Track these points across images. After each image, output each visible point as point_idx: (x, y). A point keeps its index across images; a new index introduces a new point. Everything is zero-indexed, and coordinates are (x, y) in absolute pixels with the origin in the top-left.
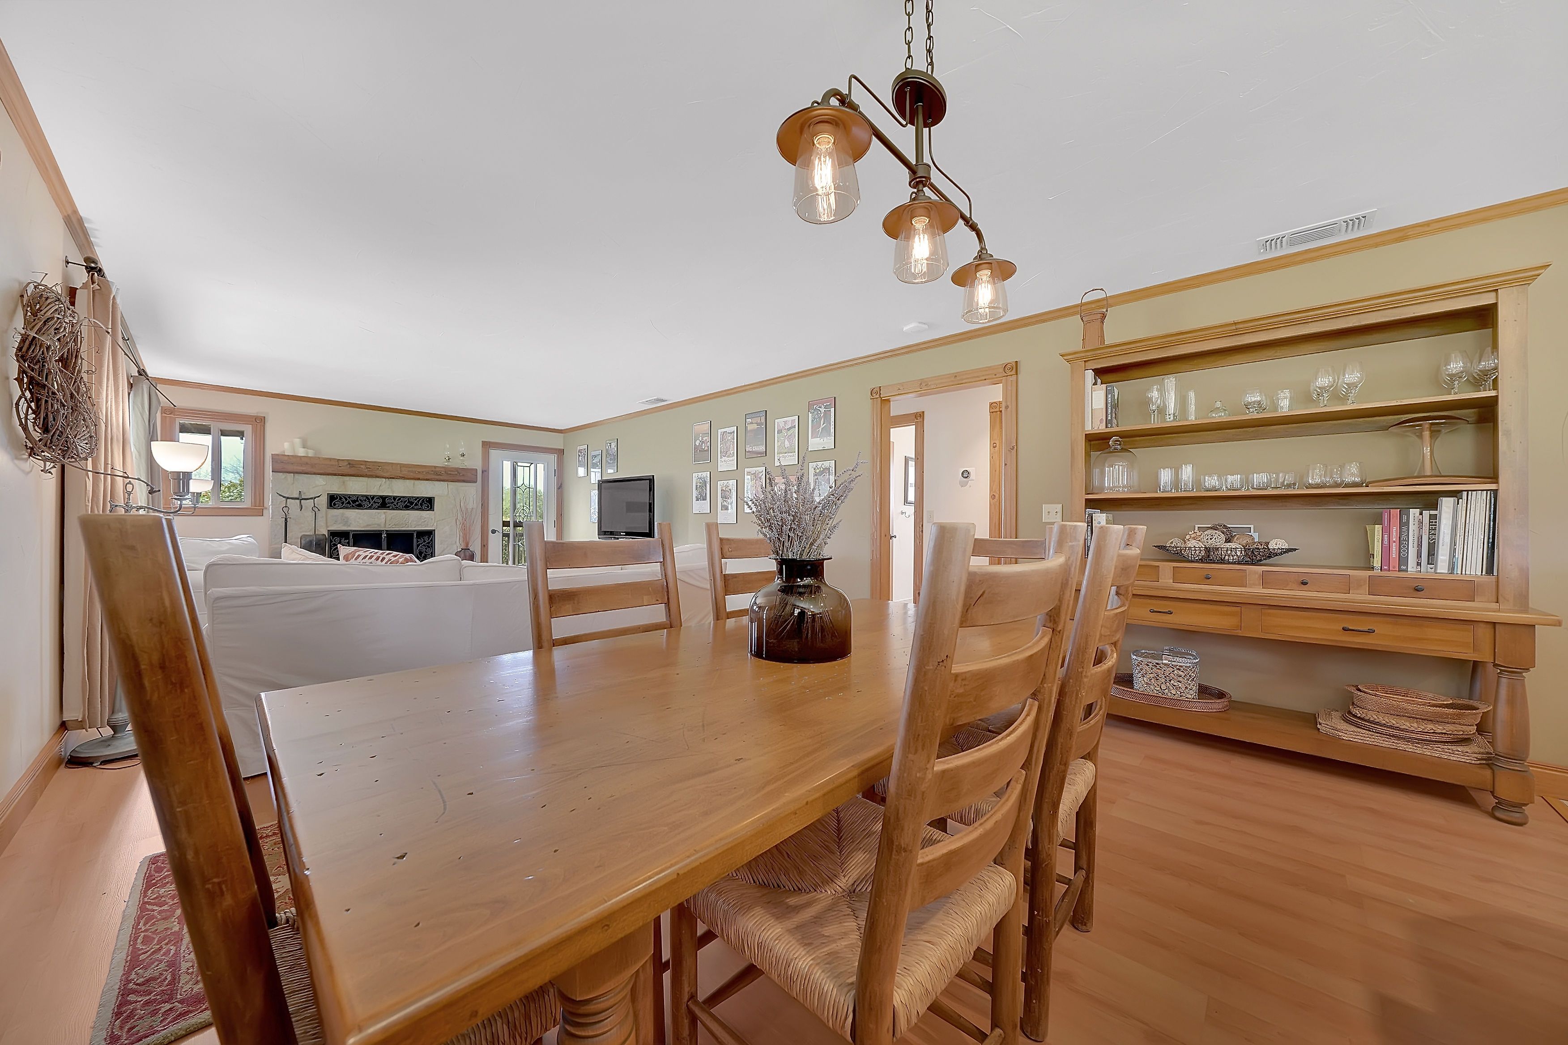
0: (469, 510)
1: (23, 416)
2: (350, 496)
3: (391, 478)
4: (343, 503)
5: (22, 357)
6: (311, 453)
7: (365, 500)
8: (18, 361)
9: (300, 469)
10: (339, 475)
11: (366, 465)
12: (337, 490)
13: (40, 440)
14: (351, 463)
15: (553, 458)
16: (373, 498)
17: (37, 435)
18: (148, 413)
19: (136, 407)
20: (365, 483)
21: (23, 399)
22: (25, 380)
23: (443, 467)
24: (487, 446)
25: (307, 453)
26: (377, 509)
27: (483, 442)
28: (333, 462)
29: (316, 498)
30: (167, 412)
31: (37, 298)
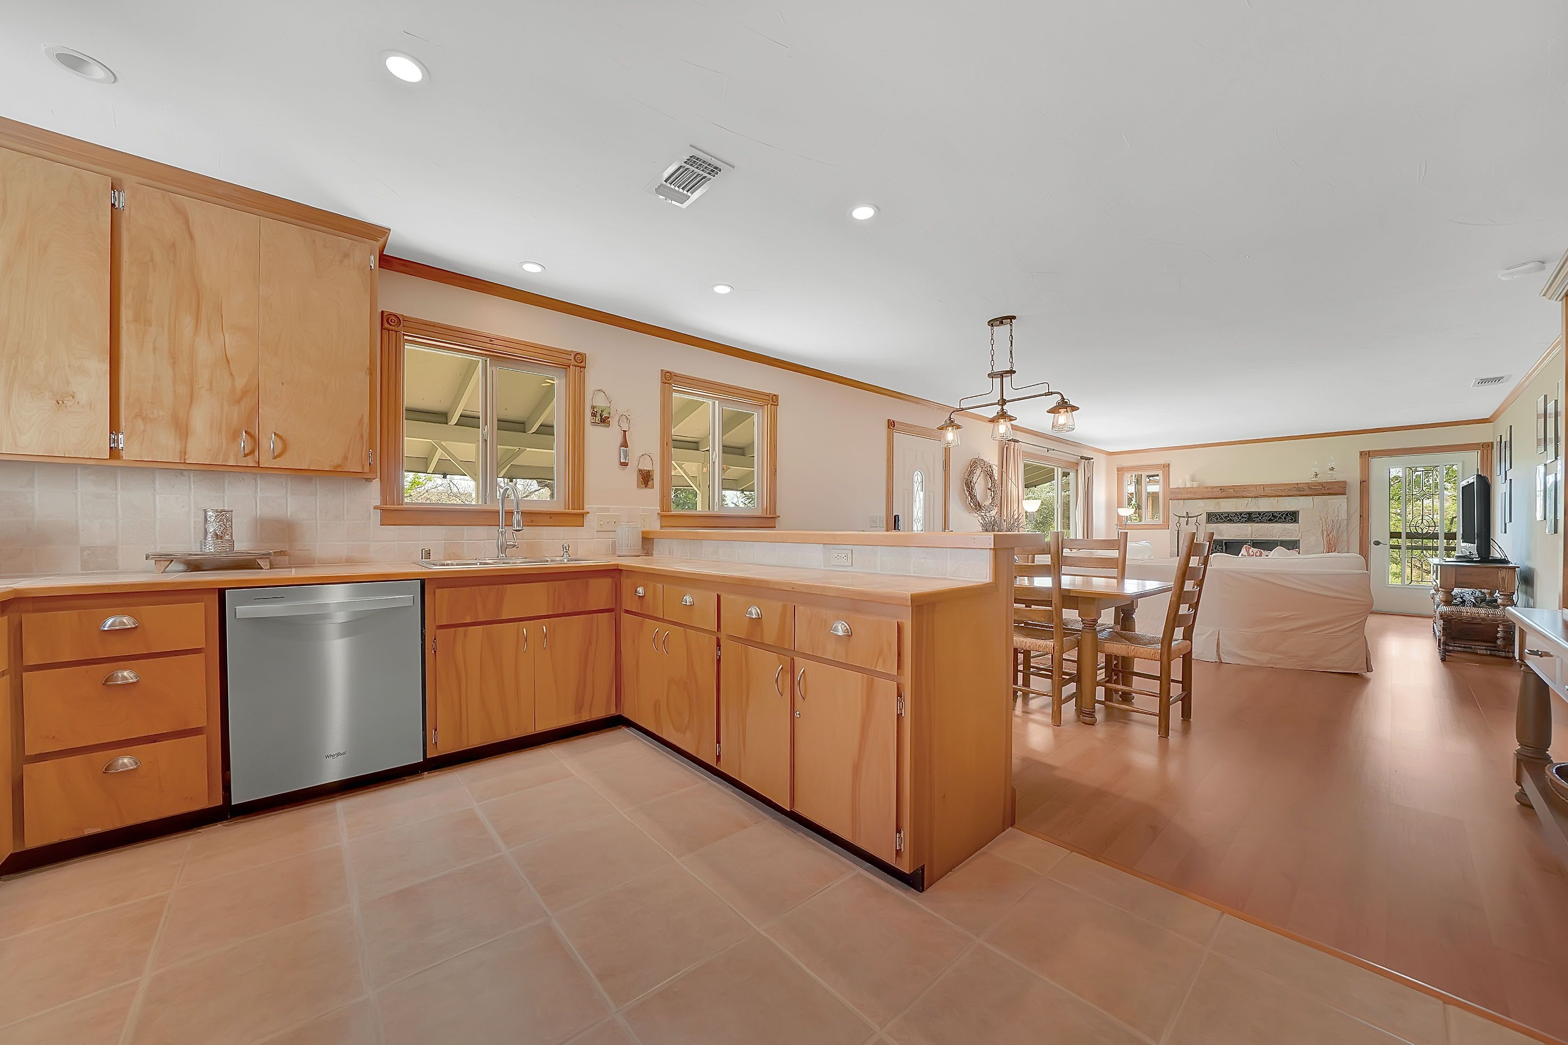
0: (1338, 522)
2: (1223, 514)
3: (1256, 497)
4: (1217, 519)
6: (1195, 484)
8: (966, 486)
9: (1186, 496)
10: (1213, 498)
11: (1234, 489)
12: (1212, 509)
14: (1222, 489)
16: (1241, 514)
20: (1235, 503)
23: (1309, 483)
24: (1366, 455)
26: (1244, 523)
27: (1361, 453)
28: (1209, 490)
29: (1198, 516)
30: (1120, 470)
31: (974, 463)
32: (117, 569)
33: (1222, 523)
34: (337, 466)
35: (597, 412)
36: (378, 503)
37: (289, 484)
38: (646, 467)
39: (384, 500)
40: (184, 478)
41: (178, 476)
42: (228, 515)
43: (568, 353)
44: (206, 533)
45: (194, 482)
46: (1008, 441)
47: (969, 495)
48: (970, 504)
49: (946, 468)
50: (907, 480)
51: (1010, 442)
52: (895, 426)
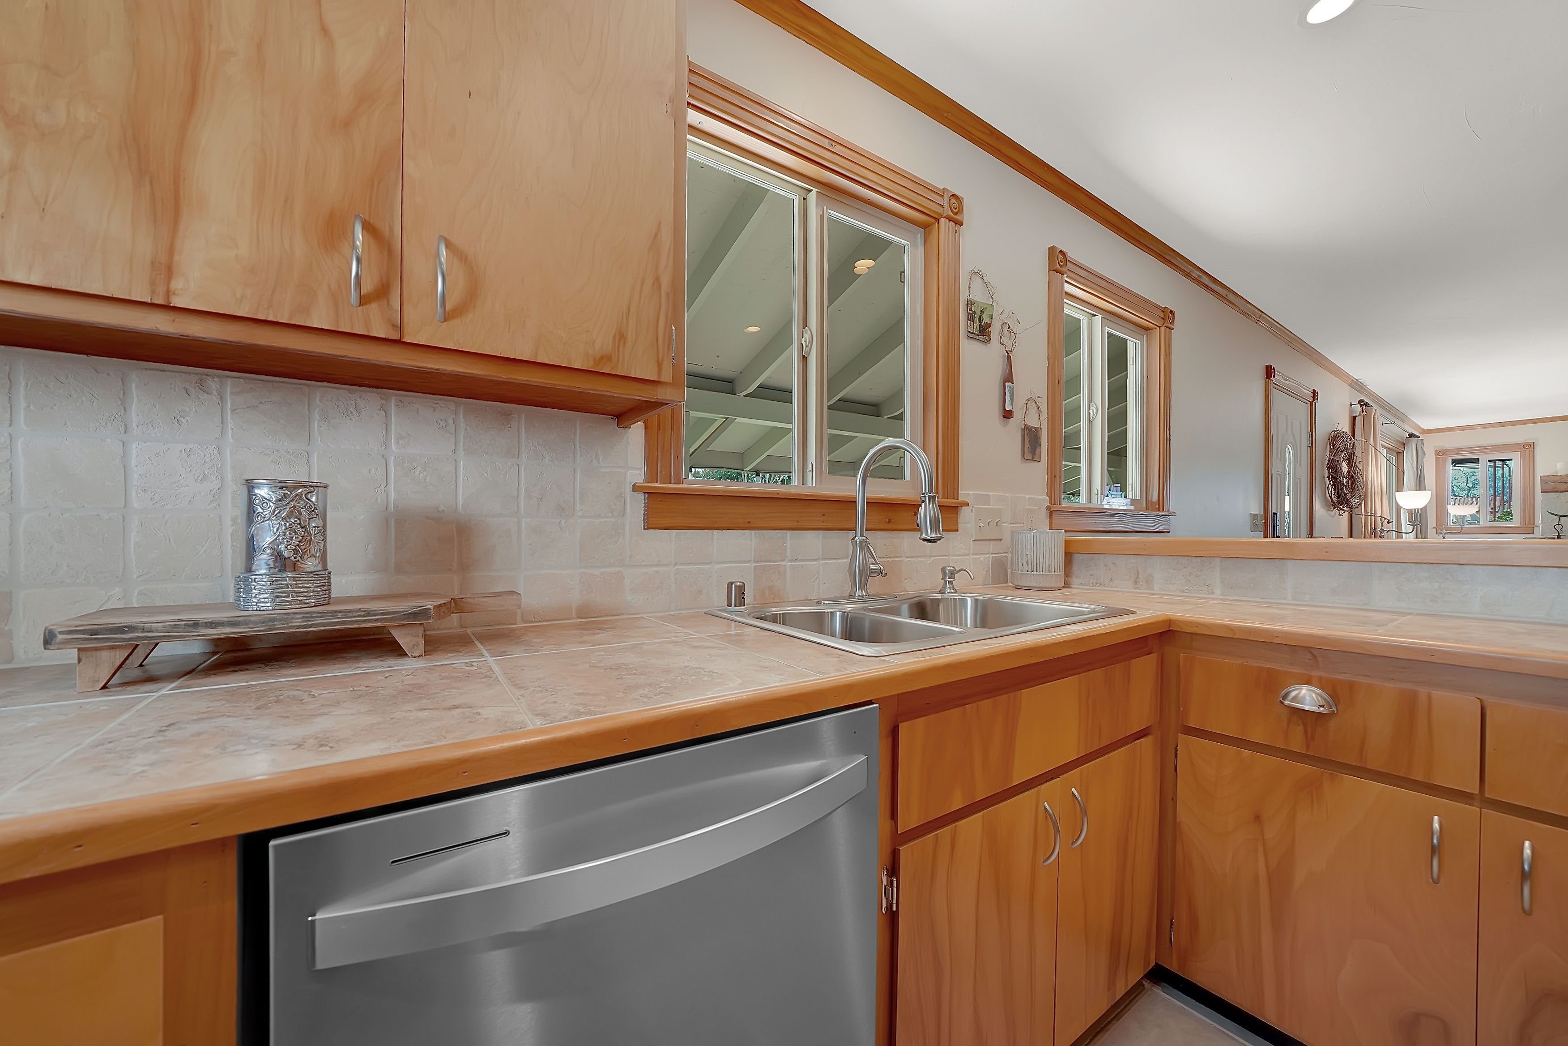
1: (1330, 492)
5: (1329, 467)
13: (1337, 502)
17: (1335, 500)
18: (1417, 463)
19: (1408, 462)
21: (1330, 485)
22: (1331, 477)
30: (1440, 454)
31: (1335, 438)
32: (11, 660)
34: (602, 357)
35: (975, 312)
36: (637, 474)
37: (462, 425)
38: (1033, 422)
39: (652, 473)
40: (206, 396)
41: (192, 391)
42: (314, 499)
43: (941, 193)
44: (251, 549)
45: (233, 411)
46: (1361, 406)
47: (1330, 483)
48: (1331, 497)
49: (1312, 444)
50: (1280, 458)
51: (1364, 407)
52: (1274, 377)
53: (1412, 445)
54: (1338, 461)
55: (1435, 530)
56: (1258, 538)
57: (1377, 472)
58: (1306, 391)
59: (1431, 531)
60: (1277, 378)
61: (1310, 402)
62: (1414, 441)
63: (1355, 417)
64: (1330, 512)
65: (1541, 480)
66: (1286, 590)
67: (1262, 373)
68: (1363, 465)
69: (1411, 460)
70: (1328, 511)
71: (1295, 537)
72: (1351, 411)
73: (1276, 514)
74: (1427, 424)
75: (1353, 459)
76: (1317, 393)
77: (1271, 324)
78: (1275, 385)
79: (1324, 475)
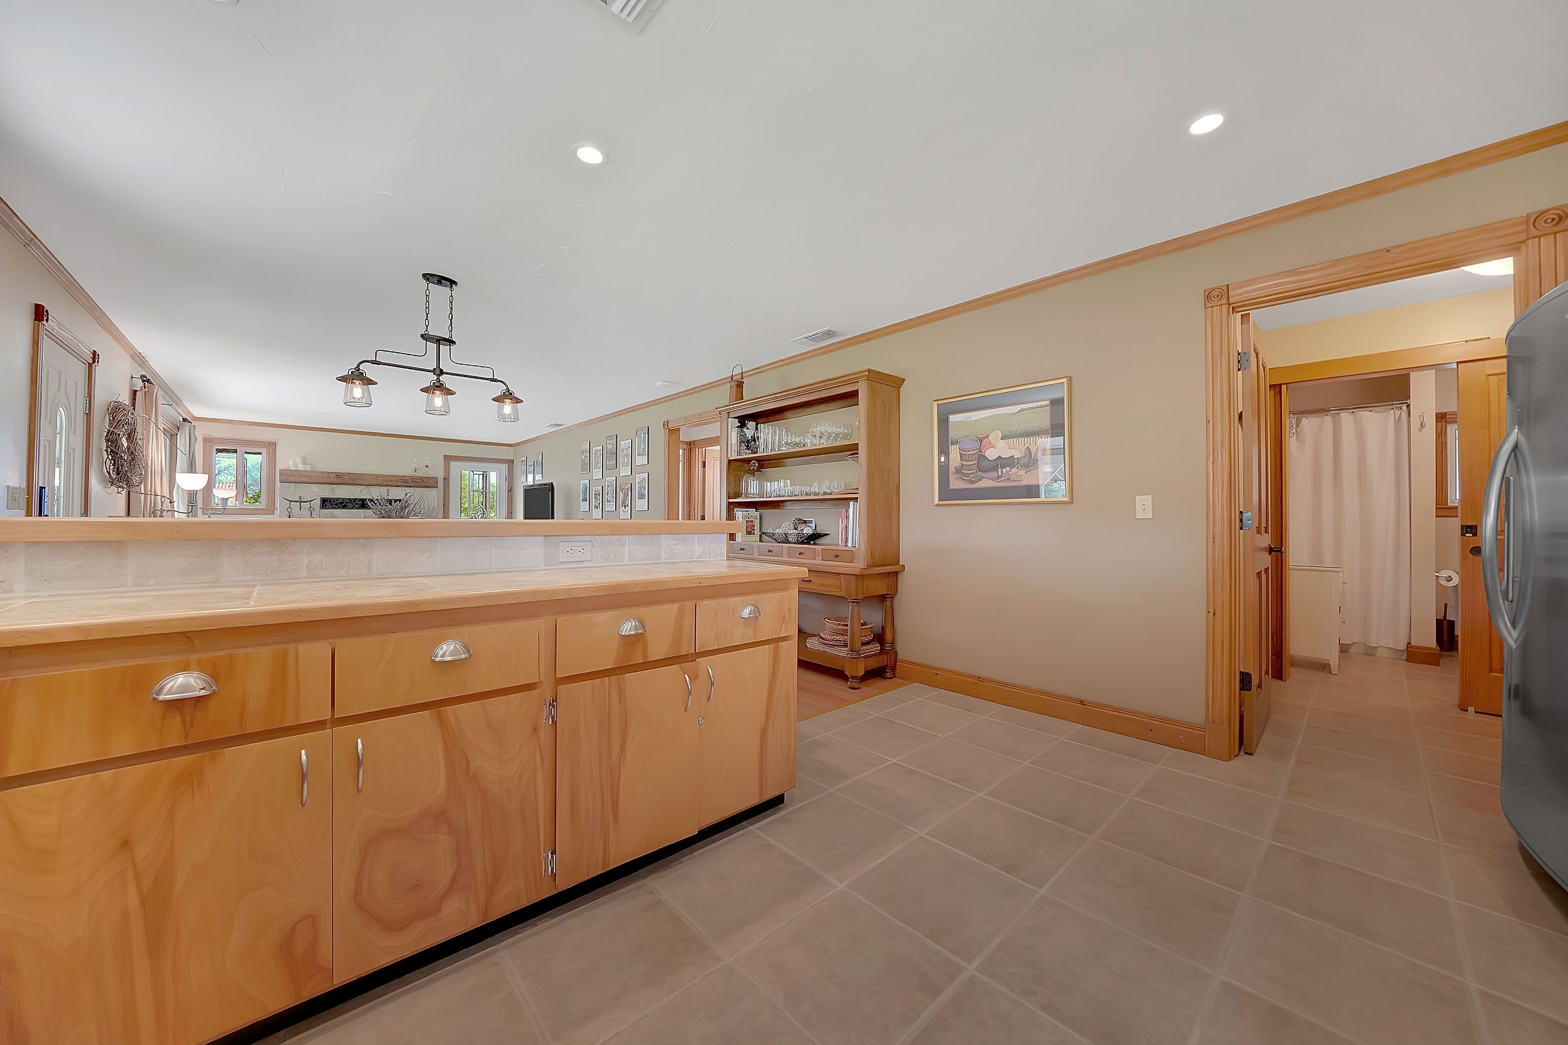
0: (431, 509)
1: (108, 467)
2: (337, 499)
3: (368, 485)
4: (332, 505)
5: (108, 440)
6: (308, 468)
7: (349, 502)
8: (106, 442)
9: (300, 480)
10: (329, 484)
11: (349, 476)
12: (327, 495)
13: (115, 479)
14: (338, 475)
15: (504, 467)
16: (355, 501)
17: (114, 476)
18: (188, 447)
19: (181, 444)
20: (349, 490)
21: (108, 459)
22: (109, 450)
23: (410, 476)
24: (448, 458)
25: (306, 468)
26: (357, 509)
27: (445, 456)
28: (324, 475)
29: (311, 501)
30: (207, 441)
31: (115, 410)
33: (336, 508)
46: (143, 381)
47: (108, 458)
48: (109, 473)
49: (90, 411)
50: (50, 421)
51: (146, 383)
52: (47, 320)
53: (185, 430)
54: (119, 435)
55: (201, 510)
56: (18, 516)
57: (158, 451)
58: (85, 350)
59: (200, 512)
60: (50, 325)
61: (89, 363)
62: (187, 427)
63: (135, 391)
64: (106, 489)
65: (280, 473)
66: (126, 576)
67: (31, 313)
68: (143, 443)
69: (184, 444)
70: (105, 488)
71: (66, 514)
72: (132, 384)
73: (44, 488)
74: (197, 411)
75: (134, 435)
76: (98, 355)
77: (46, 256)
78: (47, 332)
79: (101, 447)
